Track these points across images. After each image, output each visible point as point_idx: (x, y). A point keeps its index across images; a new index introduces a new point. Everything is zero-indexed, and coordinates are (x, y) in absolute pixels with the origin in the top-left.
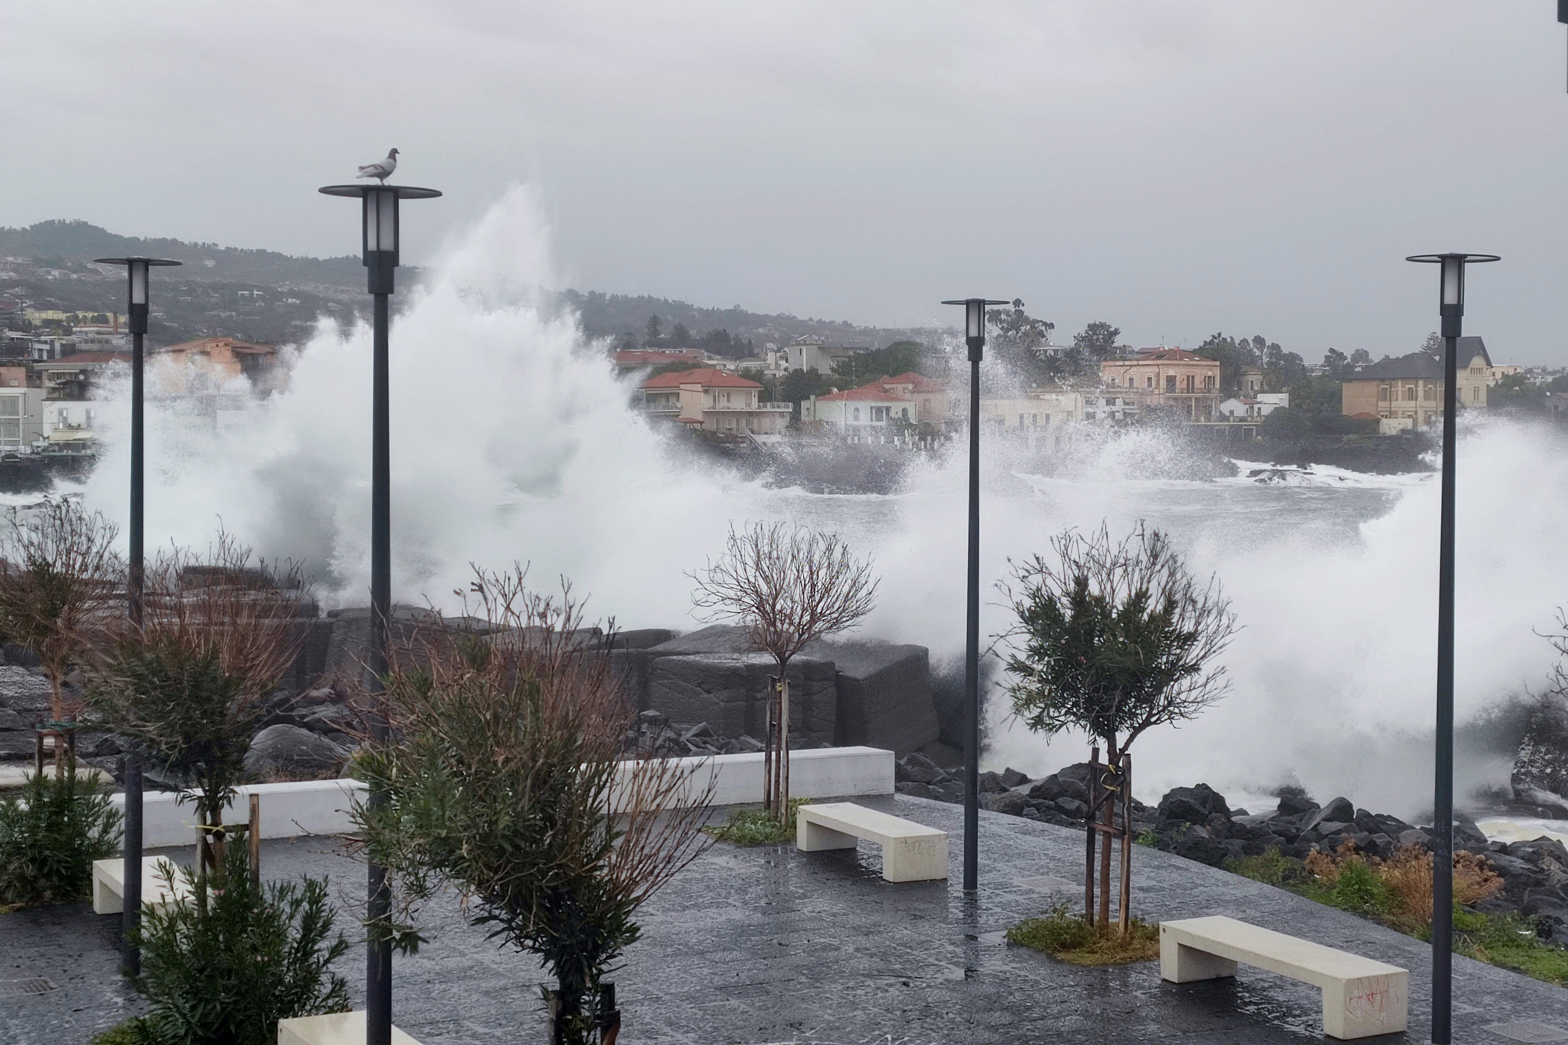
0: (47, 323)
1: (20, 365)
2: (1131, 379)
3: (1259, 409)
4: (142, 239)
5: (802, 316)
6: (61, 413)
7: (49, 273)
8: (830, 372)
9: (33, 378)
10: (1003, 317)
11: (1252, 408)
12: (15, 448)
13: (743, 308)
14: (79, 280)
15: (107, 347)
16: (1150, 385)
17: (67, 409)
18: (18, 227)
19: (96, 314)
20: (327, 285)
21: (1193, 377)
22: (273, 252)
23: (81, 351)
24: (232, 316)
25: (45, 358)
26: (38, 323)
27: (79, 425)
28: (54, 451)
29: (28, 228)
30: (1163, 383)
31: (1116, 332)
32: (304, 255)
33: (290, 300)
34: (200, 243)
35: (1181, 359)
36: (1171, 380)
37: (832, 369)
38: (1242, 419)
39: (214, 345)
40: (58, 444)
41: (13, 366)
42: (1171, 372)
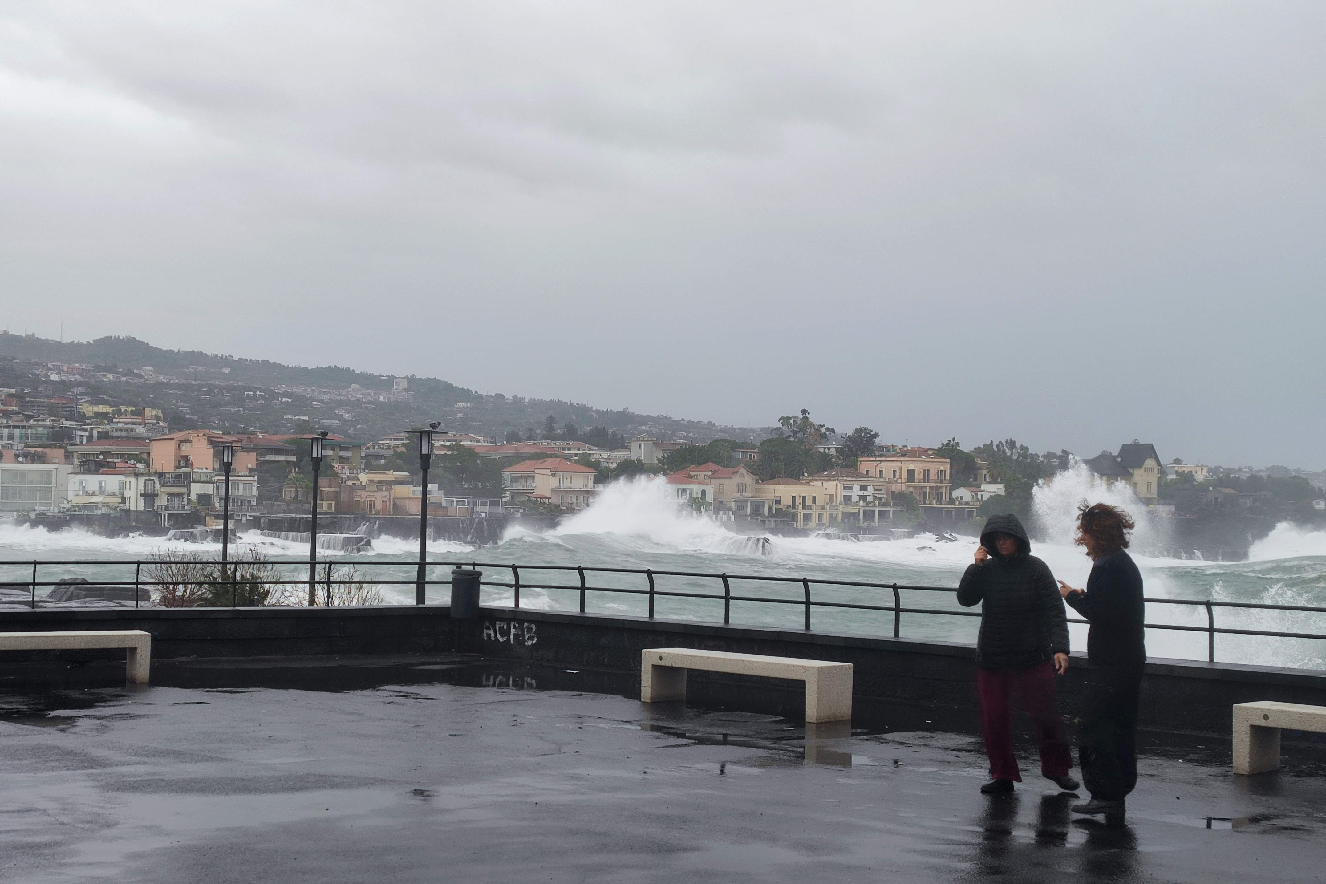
0: (98, 414)
1: (60, 447)
2: (881, 472)
3: (982, 496)
4: (176, 351)
5: (676, 417)
6: (81, 483)
7: (105, 376)
8: (657, 462)
9: (68, 457)
10: (792, 421)
11: (976, 495)
12: (47, 508)
13: (631, 410)
14: (127, 382)
15: (132, 434)
16: (894, 476)
17: (85, 480)
18: (84, 341)
19: (134, 409)
20: (313, 388)
21: (928, 471)
22: (274, 362)
23: (113, 437)
24: (239, 411)
25: (85, 442)
26: (91, 414)
27: (94, 492)
28: (75, 511)
29: (92, 342)
30: (905, 475)
31: (876, 435)
32: (297, 365)
33: (284, 399)
34: (219, 355)
35: (919, 457)
36: (911, 473)
37: (658, 460)
38: (967, 503)
39: (196, 435)
40: (78, 506)
41: (55, 448)
42: (911, 467)
